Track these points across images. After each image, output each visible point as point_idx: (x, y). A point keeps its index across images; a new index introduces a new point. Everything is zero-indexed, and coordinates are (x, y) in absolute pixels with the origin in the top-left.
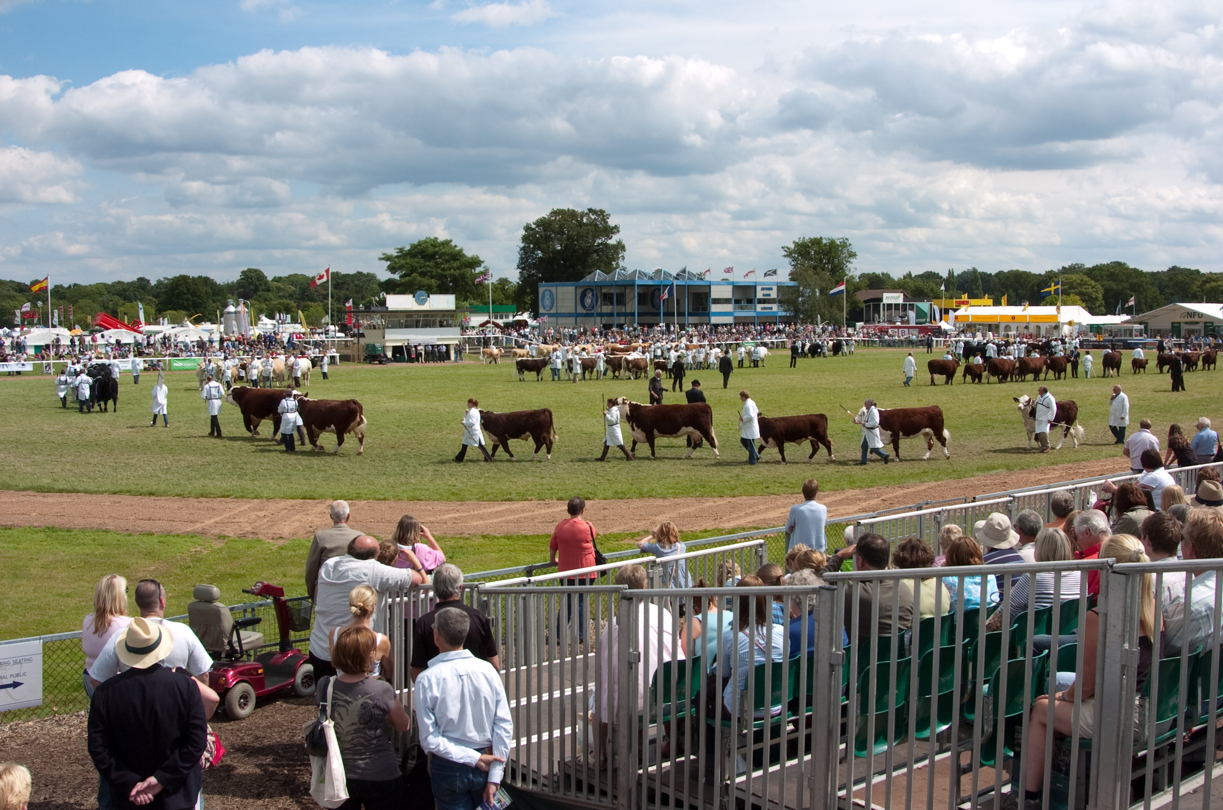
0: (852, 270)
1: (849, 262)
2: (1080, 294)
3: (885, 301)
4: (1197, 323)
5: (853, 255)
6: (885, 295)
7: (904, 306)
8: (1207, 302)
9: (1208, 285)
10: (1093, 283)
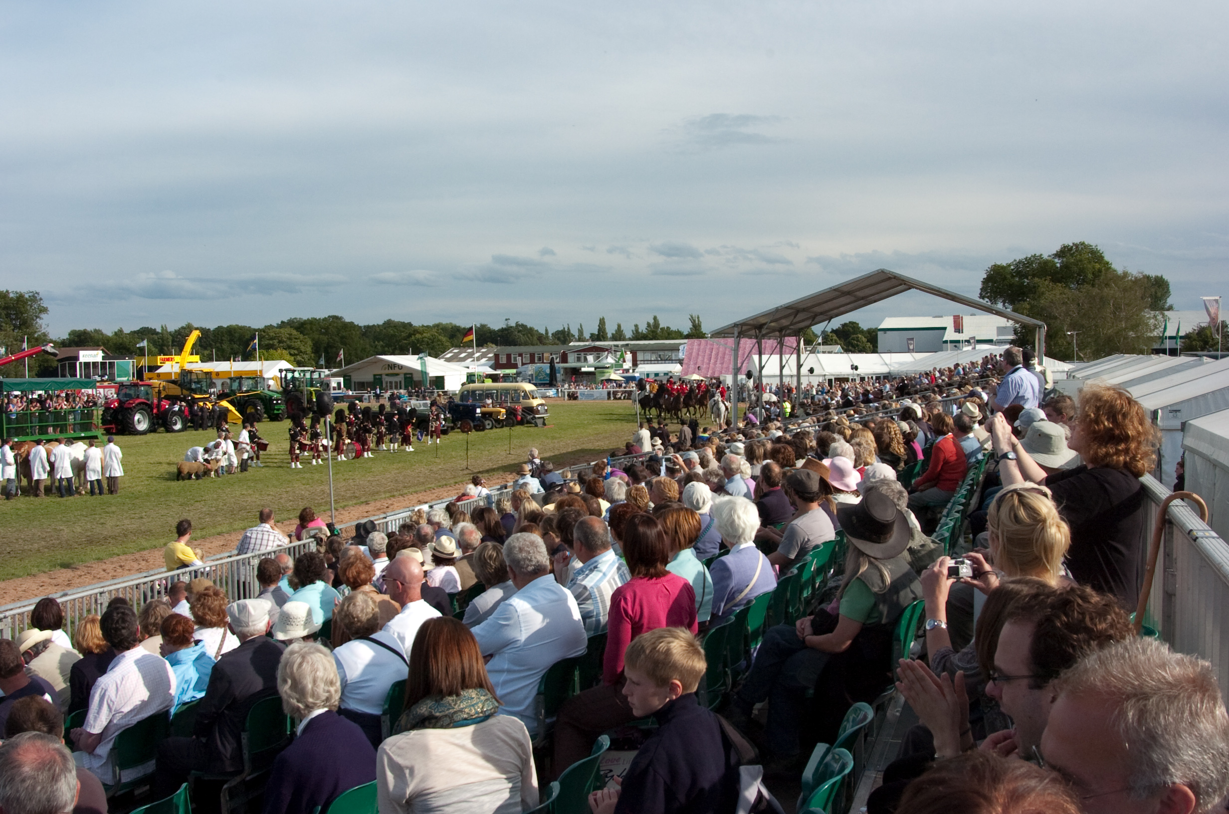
0: (43, 326)
1: (40, 318)
2: (289, 347)
3: (82, 359)
4: (397, 375)
5: (44, 310)
6: (82, 353)
7: (103, 364)
8: (413, 354)
9: (413, 338)
10: (301, 336)
